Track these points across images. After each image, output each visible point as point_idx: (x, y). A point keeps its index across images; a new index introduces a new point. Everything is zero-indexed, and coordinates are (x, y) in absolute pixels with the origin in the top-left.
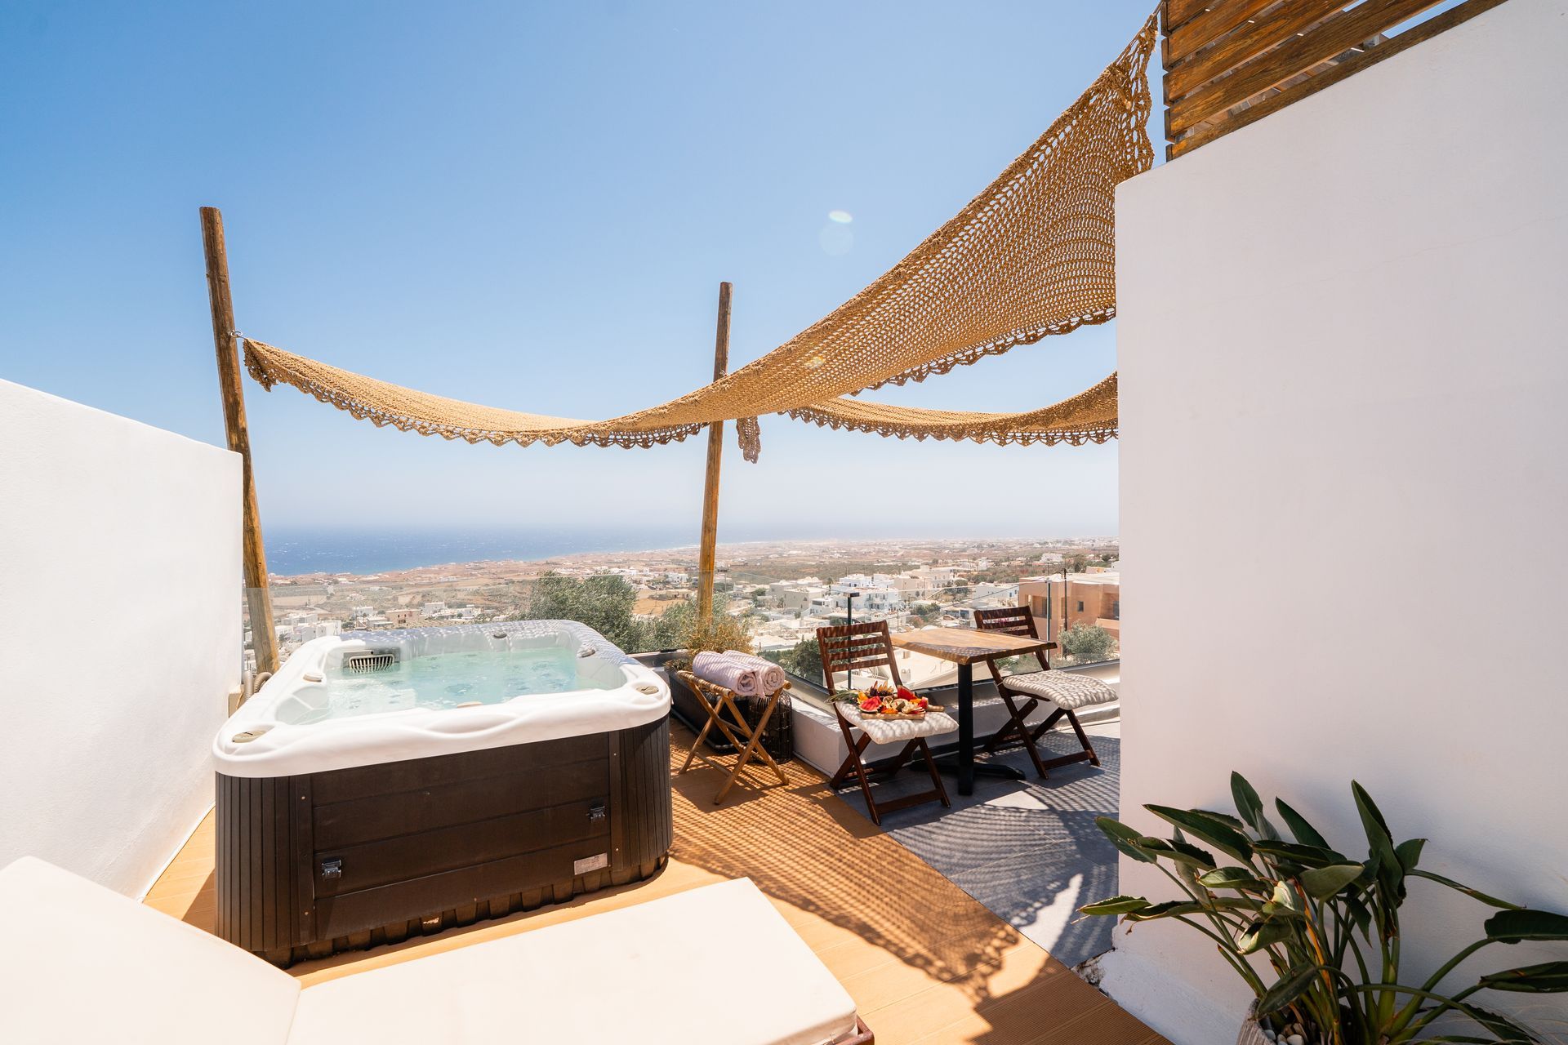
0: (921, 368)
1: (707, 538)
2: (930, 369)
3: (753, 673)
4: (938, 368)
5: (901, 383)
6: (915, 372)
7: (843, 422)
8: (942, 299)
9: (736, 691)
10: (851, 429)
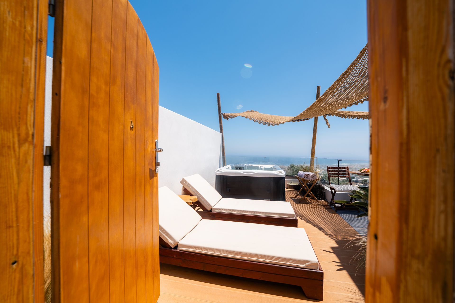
0: (362, 100)
1: (313, 150)
2: (364, 100)
3: (308, 175)
4: (367, 99)
5: (357, 104)
6: (360, 101)
7: (347, 116)
8: (358, 84)
9: (304, 178)
10: (349, 118)
